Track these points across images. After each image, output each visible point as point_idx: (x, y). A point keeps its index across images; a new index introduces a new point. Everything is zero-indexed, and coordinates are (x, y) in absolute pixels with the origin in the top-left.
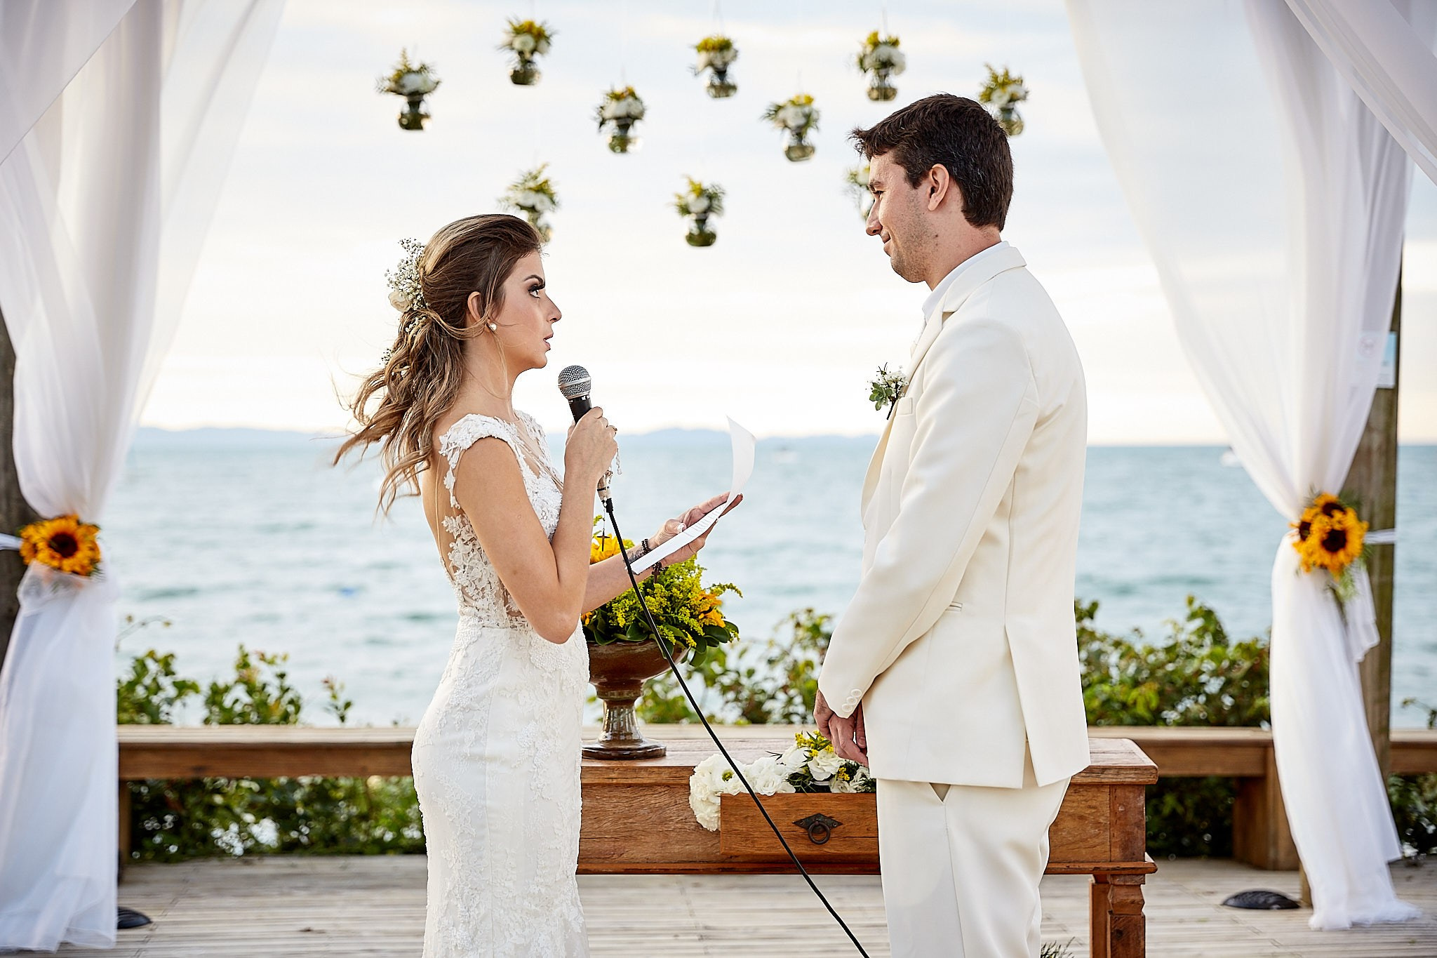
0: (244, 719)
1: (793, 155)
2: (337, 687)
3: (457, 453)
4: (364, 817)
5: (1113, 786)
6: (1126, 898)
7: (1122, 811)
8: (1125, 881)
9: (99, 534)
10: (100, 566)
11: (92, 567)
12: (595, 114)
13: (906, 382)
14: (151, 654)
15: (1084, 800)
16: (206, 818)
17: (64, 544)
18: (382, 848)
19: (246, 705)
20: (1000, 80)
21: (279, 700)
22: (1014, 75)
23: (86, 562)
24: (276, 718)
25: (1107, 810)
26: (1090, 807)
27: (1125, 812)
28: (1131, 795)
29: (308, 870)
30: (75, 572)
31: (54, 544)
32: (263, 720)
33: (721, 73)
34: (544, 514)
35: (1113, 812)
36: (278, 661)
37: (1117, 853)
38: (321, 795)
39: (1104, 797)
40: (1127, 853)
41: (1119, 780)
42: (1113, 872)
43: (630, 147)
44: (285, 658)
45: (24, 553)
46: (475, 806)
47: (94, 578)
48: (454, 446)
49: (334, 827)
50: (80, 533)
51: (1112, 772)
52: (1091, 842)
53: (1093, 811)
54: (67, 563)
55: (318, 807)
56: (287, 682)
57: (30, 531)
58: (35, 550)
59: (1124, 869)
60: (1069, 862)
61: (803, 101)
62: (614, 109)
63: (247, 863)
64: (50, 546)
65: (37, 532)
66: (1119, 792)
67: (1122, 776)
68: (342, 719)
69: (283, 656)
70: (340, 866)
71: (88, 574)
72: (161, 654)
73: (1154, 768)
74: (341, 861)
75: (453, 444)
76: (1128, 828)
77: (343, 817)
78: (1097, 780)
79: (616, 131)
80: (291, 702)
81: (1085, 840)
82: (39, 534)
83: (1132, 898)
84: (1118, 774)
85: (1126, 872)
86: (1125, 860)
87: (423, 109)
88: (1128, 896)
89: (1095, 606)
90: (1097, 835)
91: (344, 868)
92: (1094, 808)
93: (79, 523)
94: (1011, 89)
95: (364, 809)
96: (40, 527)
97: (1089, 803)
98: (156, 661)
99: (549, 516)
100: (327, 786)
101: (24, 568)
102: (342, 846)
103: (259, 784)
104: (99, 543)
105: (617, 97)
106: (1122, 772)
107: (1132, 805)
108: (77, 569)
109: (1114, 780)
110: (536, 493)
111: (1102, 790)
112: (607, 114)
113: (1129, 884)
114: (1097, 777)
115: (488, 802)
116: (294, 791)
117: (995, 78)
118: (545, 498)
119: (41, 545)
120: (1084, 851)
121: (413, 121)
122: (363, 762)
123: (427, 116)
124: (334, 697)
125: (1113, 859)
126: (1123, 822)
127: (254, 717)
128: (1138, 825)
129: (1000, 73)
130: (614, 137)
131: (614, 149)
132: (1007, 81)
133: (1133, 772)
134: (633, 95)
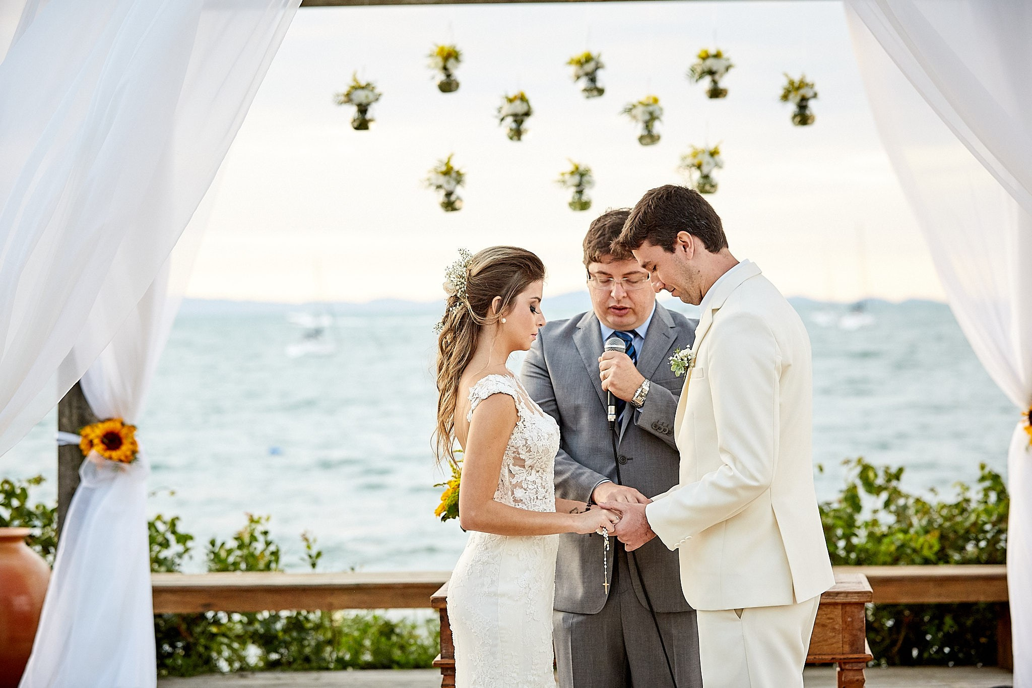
0: (235, 566)
1: (644, 142)
2: (311, 540)
3: (478, 401)
4: (330, 642)
5: (844, 604)
6: (853, 678)
7: (850, 621)
8: (852, 667)
9: (136, 433)
10: (138, 456)
11: (132, 457)
12: (496, 113)
13: (693, 356)
14: (159, 518)
15: (825, 614)
16: (208, 643)
17: (112, 441)
18: (342, 665)
19: (237, 556)
20: (796, 85)
21: (262, 552)
22: (809, 80)
23: (129, 453)
24: (262, 565)
25: (840, 620)
26: (829, 619)
27: (852, 622)
28: (856, 610)
29: (289, 681)
30: (121, 461)
31: (105, 440)
32: (250, 568)
33: (593, 80)
35: (844, 622)
36: (263, 521)
37: (847, 648)
38: (296, 625)
39: (838, 611)
40: (853, 648)
41: (847, 601)
42: (845, 661)
43: (523, 137)
44: (268, 519)
45: (83, 447)
46: (491, 626)
47: (134, 464)
48: (477, 396)
49: (307, 650)
50: (123, 432)
51: (843, 595)
52: (830, 641)
53: (831, 621)
54: (115, 454)
55: (295, 634)
56: (270, 537)
57: (87, 430)
58: (91, 444)
59: (852, 658)
60: (816, 655)
61: (651, 101)
62: (508, 108)
63: (242, 676)
64: (103, 442)
65: (93, 431)
66: (848, 608)
67: (849, 598)
68: (314, 565)
69: (266, 518)
70: (313, 678)
71: (129, 462)
72: (168, 517)
73: (870, 592)
74: (314, 675)
76: (854, 632)
77: (313, 643)
78: (833, 601)
79: (514, 126)
80: (273, 553)
81: (824, 641)
82: (96, 432)
83: (857, 678)
84: (847, 596)
85: (853, 661)
86: (853, 652)
87: (368, 116)
88: (854, 676)
89: (901, 470)
90: (834, 637)
91: (317, 679)
92: (832, 619)
93: (123, 424)
94: (803, 92)
95: (329, 635)
96: (95, 428)
97: (828, 616)
98: (165, 523)
100: (301, 618)
101: (82, 457)
102: (314, 664)
103: (247, 617)
104: (137, 439)
105: (511, 100)
106: (850, 595)
107: (857, 617)
108: (123, 458)
109: (844, 601)
111: (836, 607)
112: (505, 112)
113: (855, 668)
114: (832, 599)
115: (500, 623)
116: (275, 622)
117: (792, 83)
119: (96, 441)
120: (825, 648)
121: (362, 125)
122: (330, 599)
123: (371, 120)
124: (309, 547)
125: (844, 652)
126: (851, 628)
127: (243, 566)
128: (860, 630)
129: (797, 79)
130: (511, 130)
131: (511, 138)
132: (802, 85)
133: (856, 595)
134: (523, 99)
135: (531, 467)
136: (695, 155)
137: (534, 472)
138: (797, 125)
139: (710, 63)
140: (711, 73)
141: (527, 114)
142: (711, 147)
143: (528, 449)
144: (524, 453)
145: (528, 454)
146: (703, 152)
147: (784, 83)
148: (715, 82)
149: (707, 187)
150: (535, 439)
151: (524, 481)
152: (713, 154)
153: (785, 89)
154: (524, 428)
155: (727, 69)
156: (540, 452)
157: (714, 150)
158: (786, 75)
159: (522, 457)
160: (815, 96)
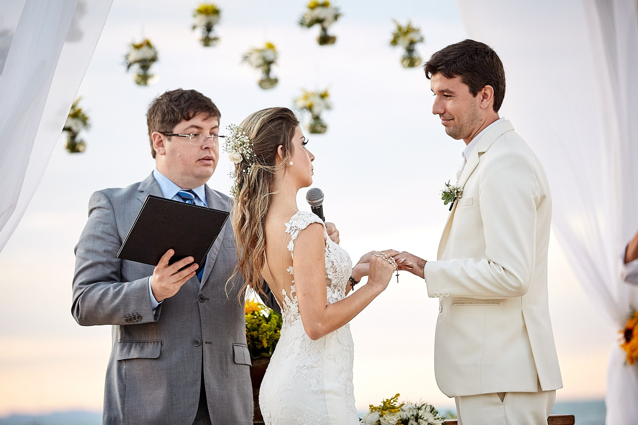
1: (264, 85)
3: (297, 232)
13: (461, 190)
20: (404, 30)
22: (415, 25)
33: (209, 28)
34: (342, 260)
43: (150, 82)
46: (322, 418)
48: (295, 228)
61: (267, 47)
62: (135, 55)
75: (295, 227)
79: (141, 72)
94: (412, 36)
99: (344, 261)
105: (138, 47)
106: (555, 419)
110: (336, 249)
112: (132, 59)
115: (329, 415)
117: (400, 29)
118: (341, 252)
129: (404, 24)
130: (139, 76)
131: (138, 83)
132: (409, 30)
133: (560, 419)
134: (148, 44)
135: (335, 286)
136: (306, 97)
137: (336, 291)
138: (407, 67)
139: (320, 13)
140: (319, 21)
141: (154, 59)
142: (321, 90)
143: (334, 270)
144: (331, 274)
145: (334, 274)
146: (313, 94)
147: (393, 28)
148: (324, 29)
149: (319, 128)
150: (339, 261)
151: (330, 298)
152: (323, 96)
153: (394, 34)
154: (330, 252)
155: (336, 17)
156: (343, 272)
157: (324, 93)
158: (395, 21)
159: (330, 277)
160: (422, 40)
